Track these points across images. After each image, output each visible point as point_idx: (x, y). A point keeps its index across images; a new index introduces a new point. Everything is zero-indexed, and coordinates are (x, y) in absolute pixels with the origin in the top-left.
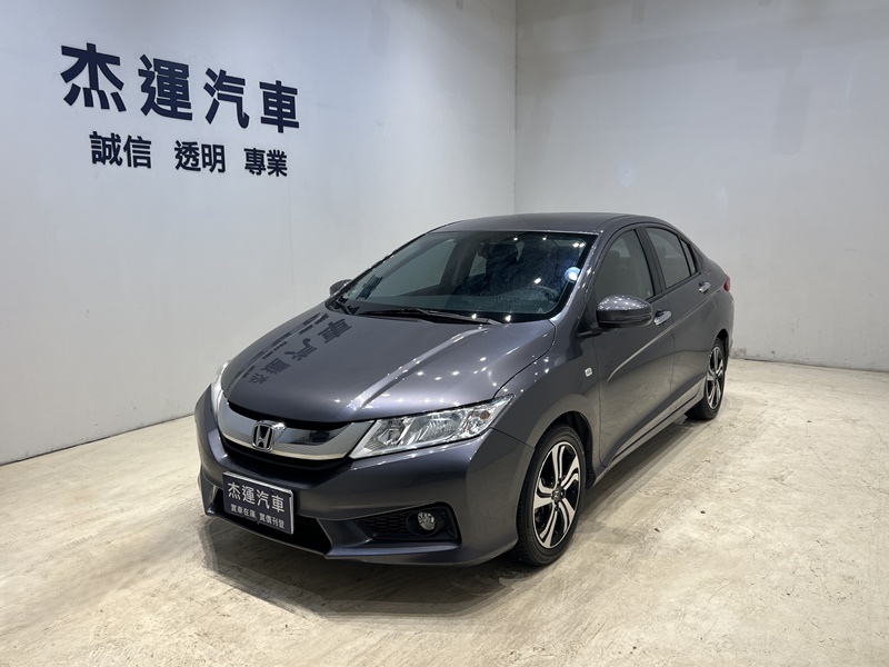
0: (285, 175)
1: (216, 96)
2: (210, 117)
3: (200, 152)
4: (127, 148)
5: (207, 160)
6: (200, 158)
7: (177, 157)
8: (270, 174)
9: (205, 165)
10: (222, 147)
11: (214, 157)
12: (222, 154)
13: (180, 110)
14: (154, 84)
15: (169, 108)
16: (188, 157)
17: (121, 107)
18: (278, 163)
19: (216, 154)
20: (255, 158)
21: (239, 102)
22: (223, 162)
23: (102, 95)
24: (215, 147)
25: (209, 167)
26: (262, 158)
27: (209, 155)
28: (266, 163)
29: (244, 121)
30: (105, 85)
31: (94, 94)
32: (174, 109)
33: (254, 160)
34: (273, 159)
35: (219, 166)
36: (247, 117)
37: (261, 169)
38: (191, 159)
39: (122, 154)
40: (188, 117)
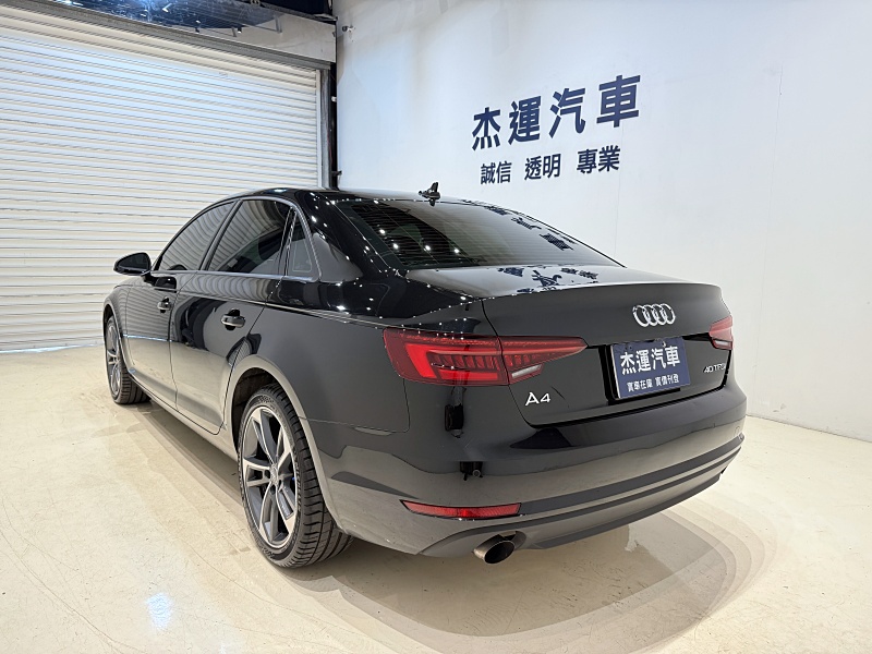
0: (617, 168)
1: (559, 112)
2: (552, 134)
3: (542, 163)
4: (498, 171)
5: (547, 168)
6: (541, 168)
7: (527, 170)
8: (600, 170)
9: (545, 172)
10: (559, 155)
11: (552, 165)
12: (559, 161)
13: (532, 134)
14: (518, 121)
15: (524, 135)
16: (533, 169)
17: (498, 144)
18: (610, 158)
19: (554, 162)
20: (587, 158)
21: (578, 110)
22: (558, 168)
23: (489, 138)
24: (554, 156)
25: (547, 174)
26: (594, 157)
27: (549, 164)
28: (597, 161)
29: (580, 127)
30: (492, 132)
31: (486, 139)
32: (528, 134)
33: (587, 161)
34: (606, 156)
35: (555, 172)
36: (584, 122)
37: (592, 166)
38: (536, 172)
39: (496, 176)
40: (537, 137)
